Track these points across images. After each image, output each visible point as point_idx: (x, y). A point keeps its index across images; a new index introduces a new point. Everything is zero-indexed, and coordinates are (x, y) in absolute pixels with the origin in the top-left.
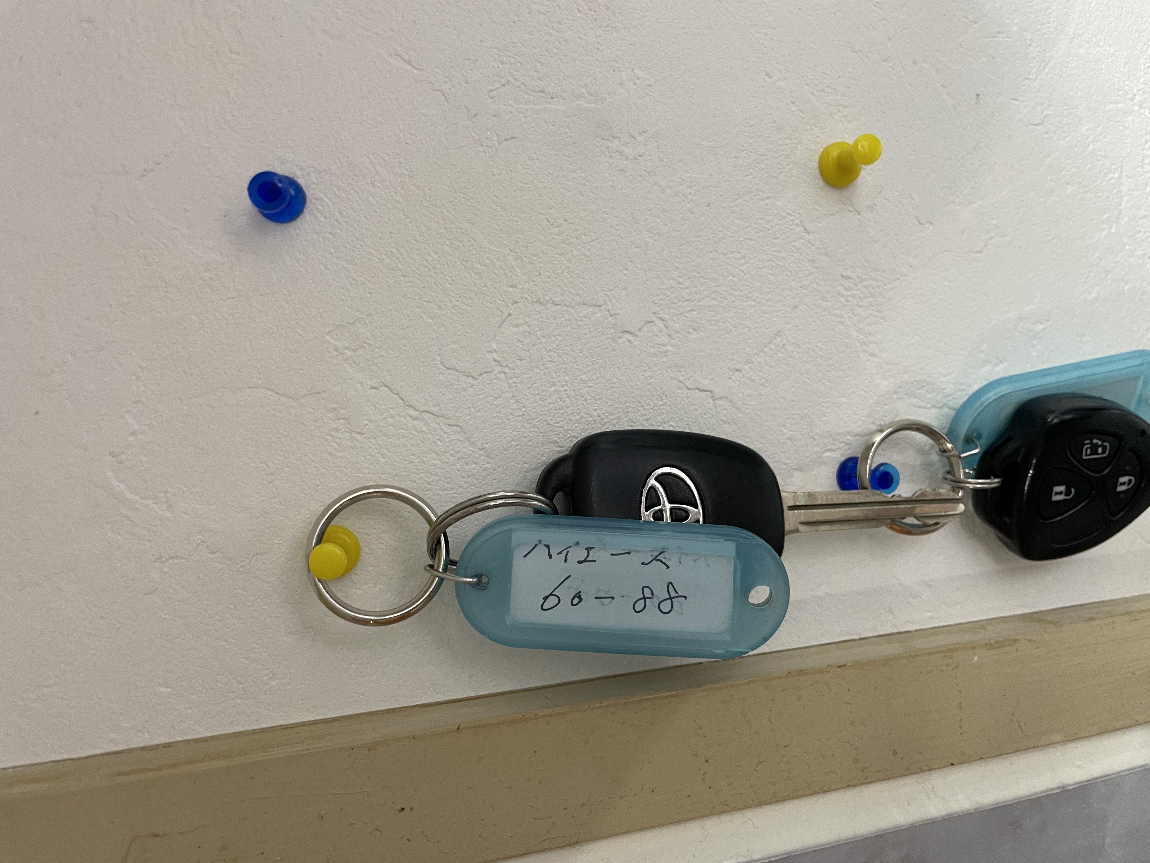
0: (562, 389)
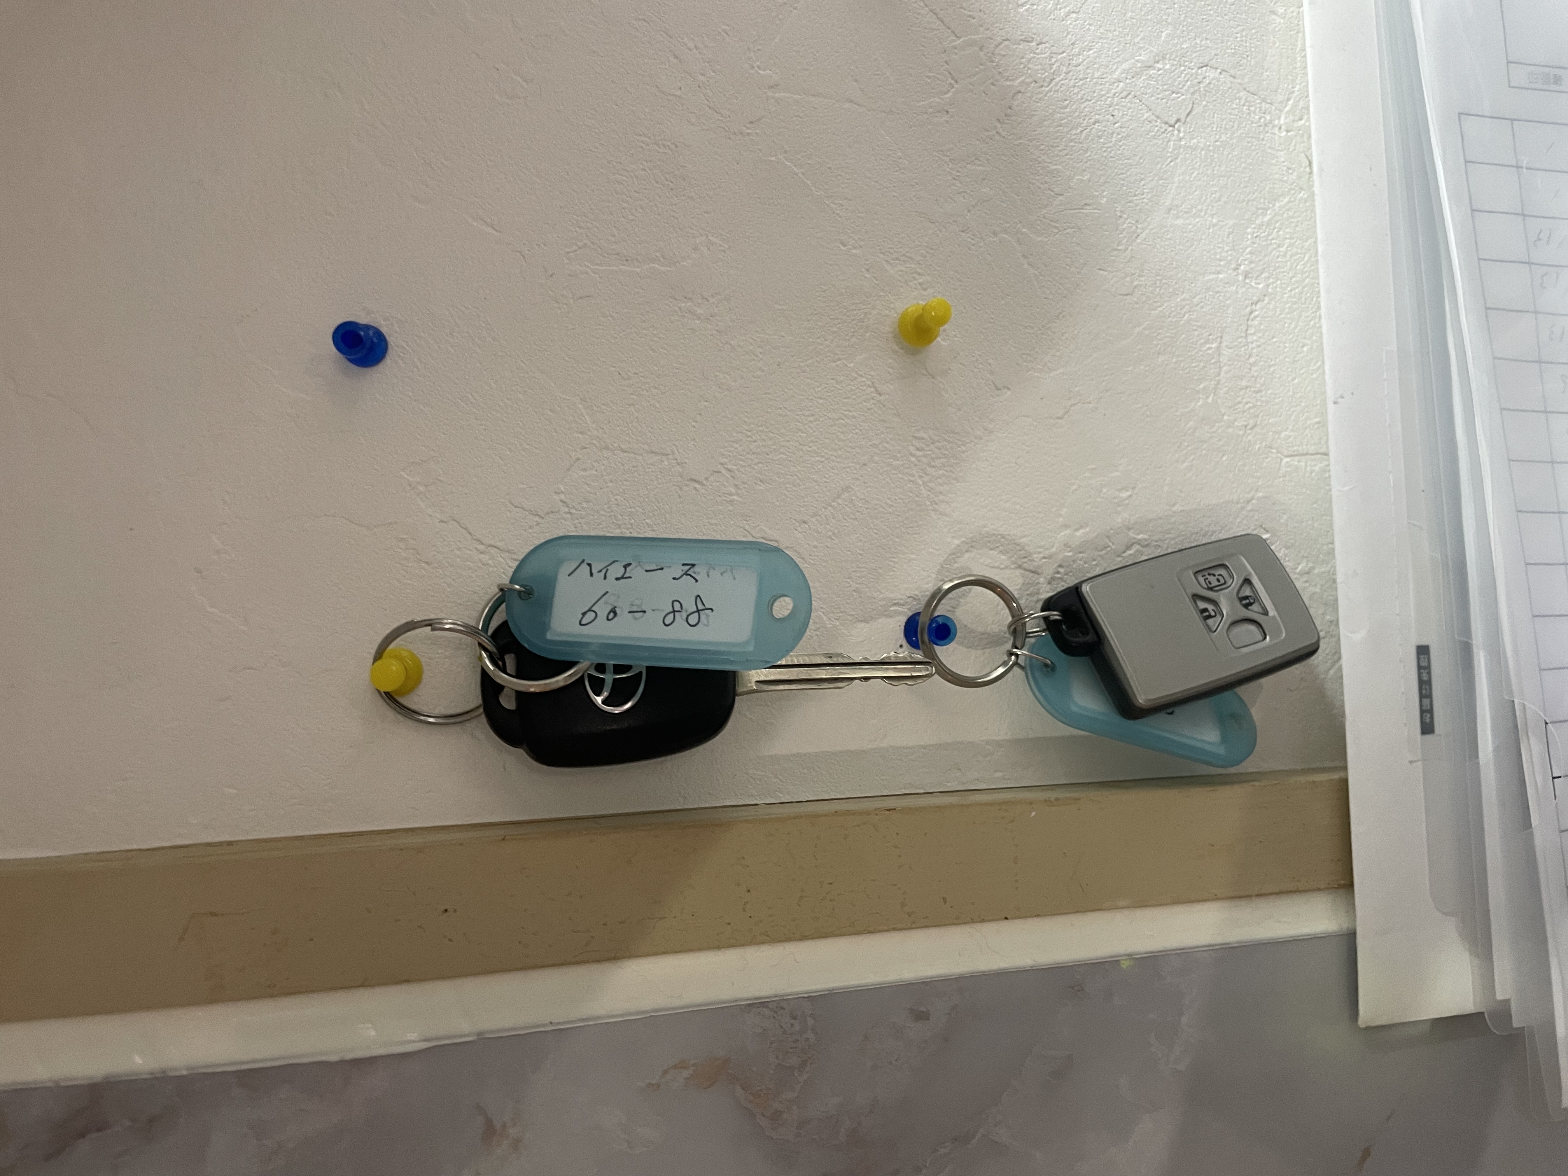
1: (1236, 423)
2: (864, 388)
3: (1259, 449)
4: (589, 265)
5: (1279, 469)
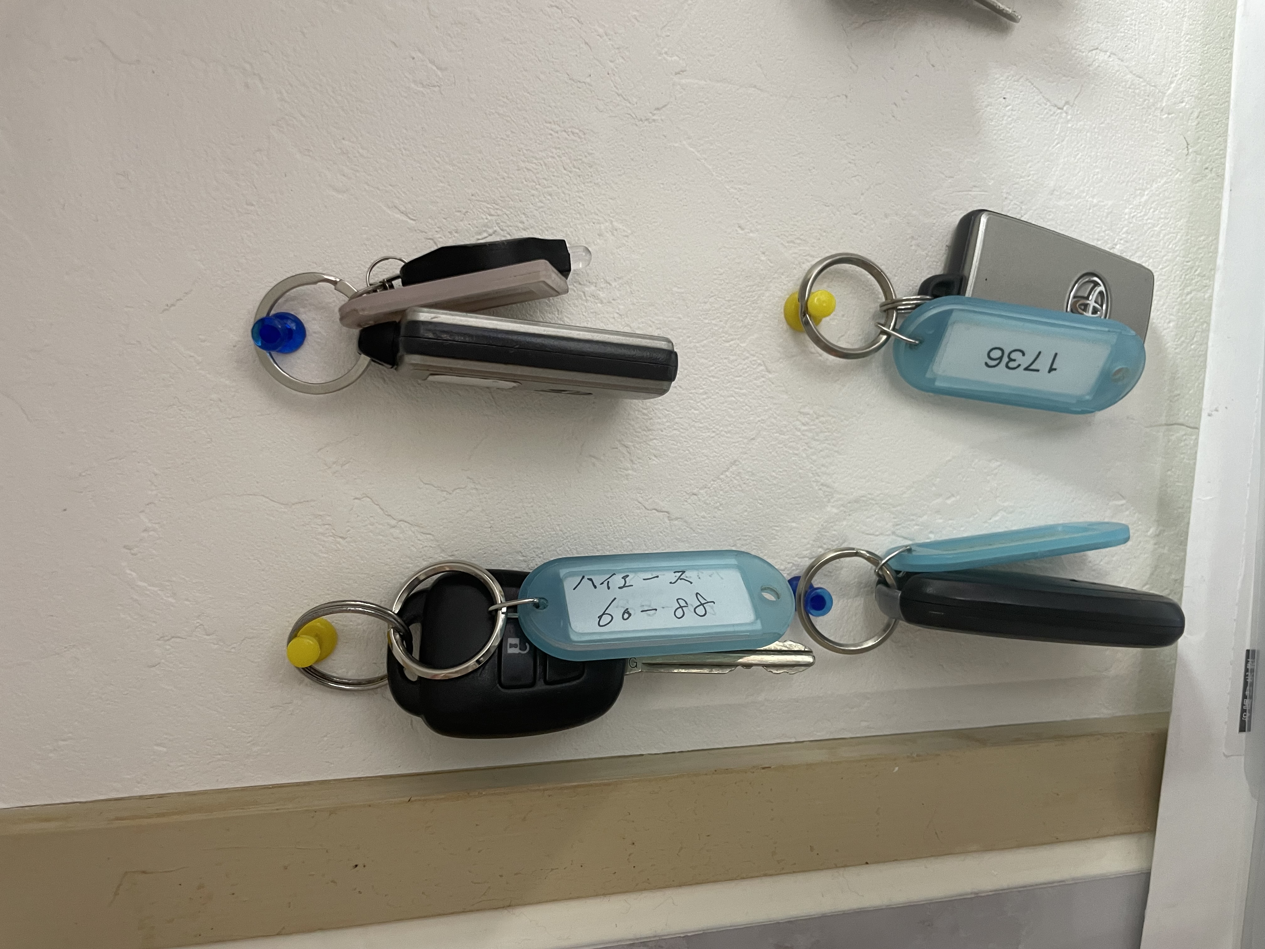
2: (755, 367)
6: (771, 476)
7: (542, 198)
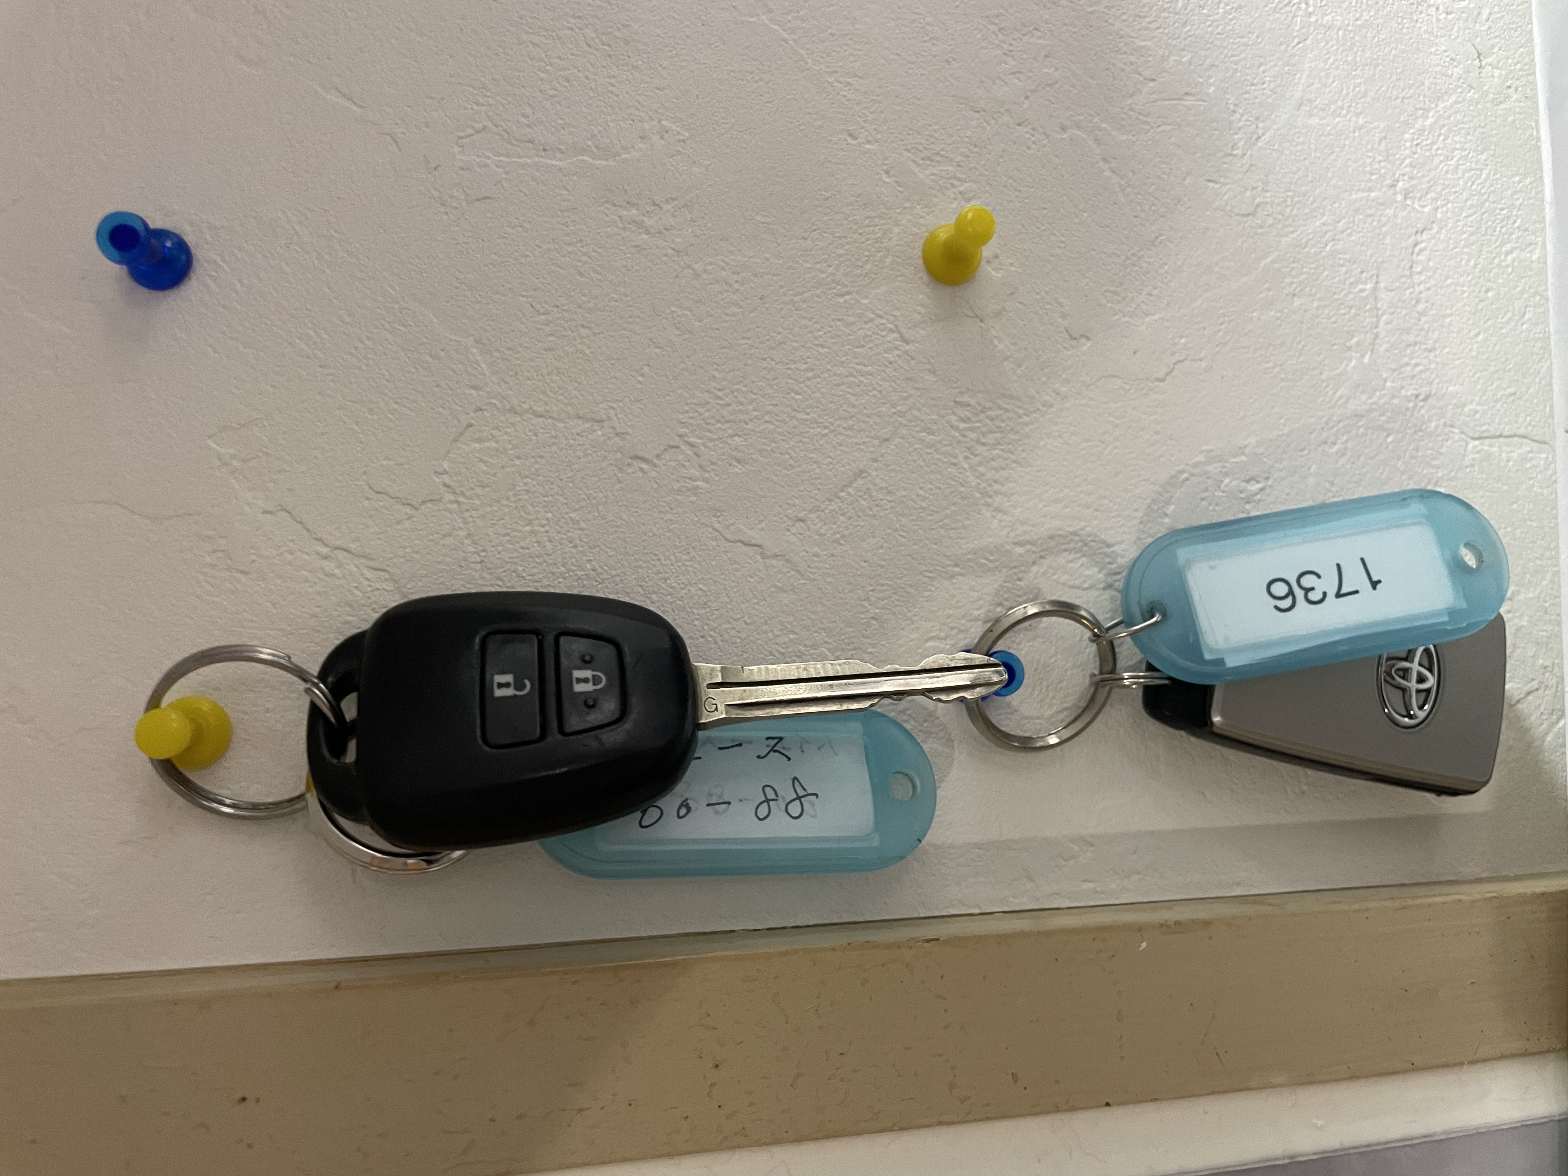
0: (543, 530)
1: (1403, 392)
2: (883, 334)
3: (1436, 427)
4: (490, 155)
5: (1464, 456)
6: (918, 496)
7: (555, 83)
